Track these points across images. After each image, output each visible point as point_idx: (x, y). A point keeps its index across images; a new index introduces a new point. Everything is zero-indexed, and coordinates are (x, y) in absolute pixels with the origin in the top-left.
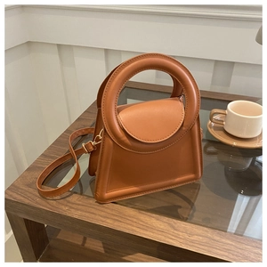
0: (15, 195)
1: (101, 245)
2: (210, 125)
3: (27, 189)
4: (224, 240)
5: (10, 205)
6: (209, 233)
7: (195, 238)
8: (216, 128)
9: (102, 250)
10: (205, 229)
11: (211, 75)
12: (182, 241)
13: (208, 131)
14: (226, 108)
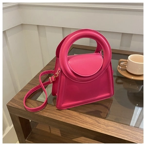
0: (14, 104)
1: (59, 132)
2: (119, 68)
3: (20, 101)
4: (125, 129)
5: (11, 109)
6: (118, 125)
7: (109, 128)
8: (122, 70)
9: (60, 135)
10: (115, 123)
11: (120, 41)
12: (102, 129)
13: (118, 71)
14: (127, 59)
